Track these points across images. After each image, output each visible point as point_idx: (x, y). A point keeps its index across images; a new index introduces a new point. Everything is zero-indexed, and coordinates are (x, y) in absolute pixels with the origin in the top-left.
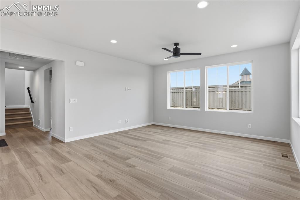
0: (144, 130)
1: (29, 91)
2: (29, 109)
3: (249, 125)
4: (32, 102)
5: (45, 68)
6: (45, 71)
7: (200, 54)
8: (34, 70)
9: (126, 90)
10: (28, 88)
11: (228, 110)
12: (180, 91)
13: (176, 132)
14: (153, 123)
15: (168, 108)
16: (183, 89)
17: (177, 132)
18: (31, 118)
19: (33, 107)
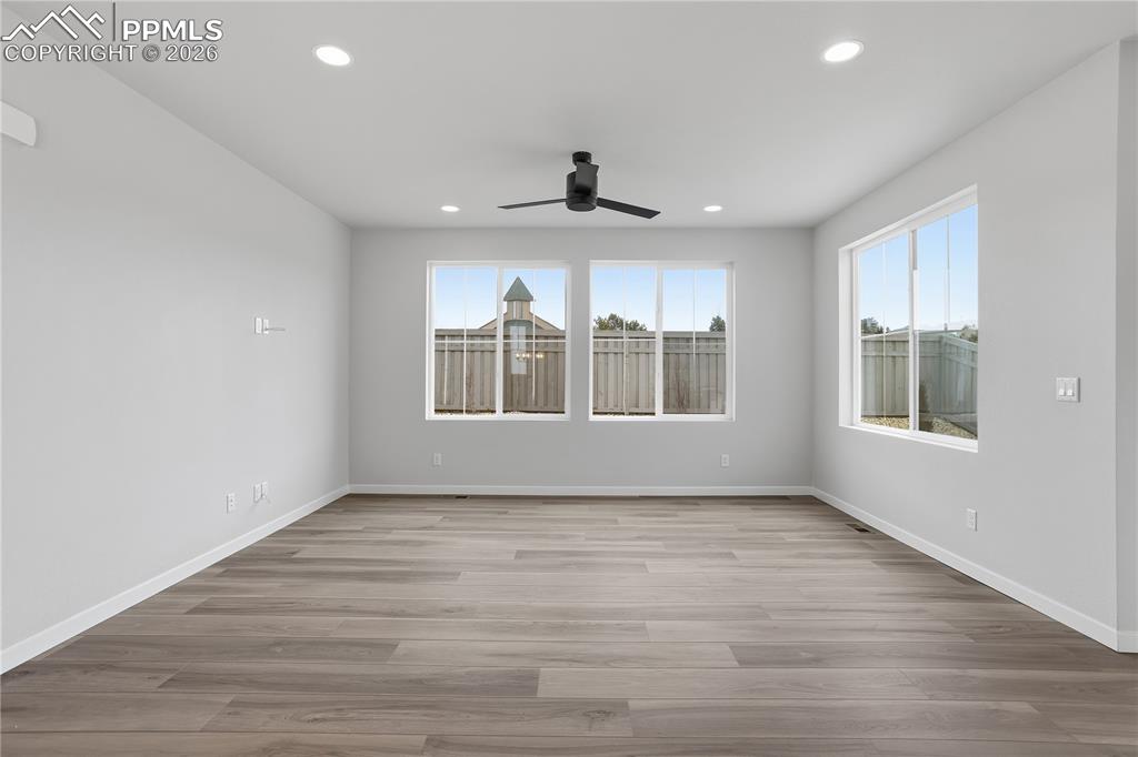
0: (360, 528)
3: (724, 456)
7: (649, 214)
11: (660, 416)
12: (482, 345)
13: (499, 513)
14: (348, 489)
15: (427, 418)
16: (493, 337)
17: (506, 513)
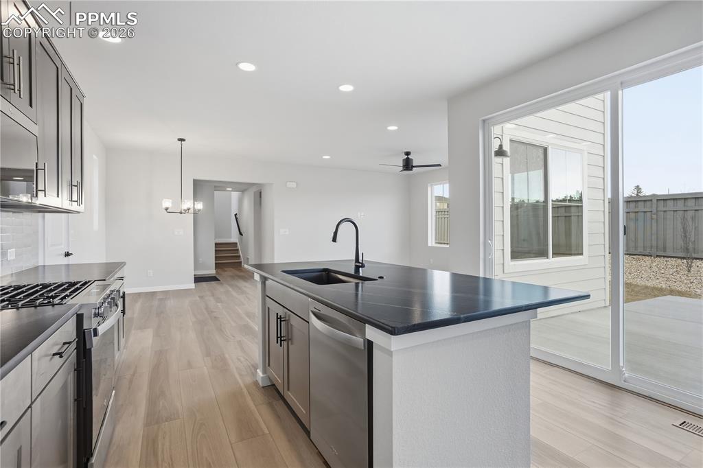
1: (236, 219)
2: (236, 244)
4: (241, 234)
5: (254, 189)
6: (255, 193)
8: (243, 191)
9: (359, 216)
10: (236, 215)
15: (430, 245)
18: (239, 256)
19: (241, 240)
